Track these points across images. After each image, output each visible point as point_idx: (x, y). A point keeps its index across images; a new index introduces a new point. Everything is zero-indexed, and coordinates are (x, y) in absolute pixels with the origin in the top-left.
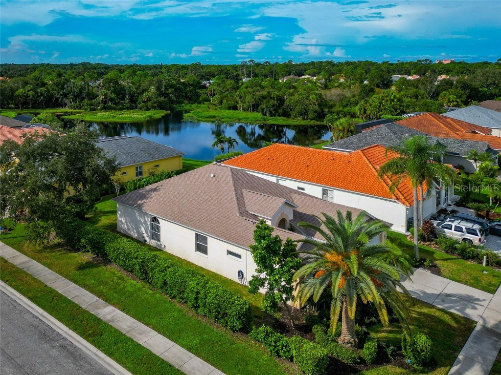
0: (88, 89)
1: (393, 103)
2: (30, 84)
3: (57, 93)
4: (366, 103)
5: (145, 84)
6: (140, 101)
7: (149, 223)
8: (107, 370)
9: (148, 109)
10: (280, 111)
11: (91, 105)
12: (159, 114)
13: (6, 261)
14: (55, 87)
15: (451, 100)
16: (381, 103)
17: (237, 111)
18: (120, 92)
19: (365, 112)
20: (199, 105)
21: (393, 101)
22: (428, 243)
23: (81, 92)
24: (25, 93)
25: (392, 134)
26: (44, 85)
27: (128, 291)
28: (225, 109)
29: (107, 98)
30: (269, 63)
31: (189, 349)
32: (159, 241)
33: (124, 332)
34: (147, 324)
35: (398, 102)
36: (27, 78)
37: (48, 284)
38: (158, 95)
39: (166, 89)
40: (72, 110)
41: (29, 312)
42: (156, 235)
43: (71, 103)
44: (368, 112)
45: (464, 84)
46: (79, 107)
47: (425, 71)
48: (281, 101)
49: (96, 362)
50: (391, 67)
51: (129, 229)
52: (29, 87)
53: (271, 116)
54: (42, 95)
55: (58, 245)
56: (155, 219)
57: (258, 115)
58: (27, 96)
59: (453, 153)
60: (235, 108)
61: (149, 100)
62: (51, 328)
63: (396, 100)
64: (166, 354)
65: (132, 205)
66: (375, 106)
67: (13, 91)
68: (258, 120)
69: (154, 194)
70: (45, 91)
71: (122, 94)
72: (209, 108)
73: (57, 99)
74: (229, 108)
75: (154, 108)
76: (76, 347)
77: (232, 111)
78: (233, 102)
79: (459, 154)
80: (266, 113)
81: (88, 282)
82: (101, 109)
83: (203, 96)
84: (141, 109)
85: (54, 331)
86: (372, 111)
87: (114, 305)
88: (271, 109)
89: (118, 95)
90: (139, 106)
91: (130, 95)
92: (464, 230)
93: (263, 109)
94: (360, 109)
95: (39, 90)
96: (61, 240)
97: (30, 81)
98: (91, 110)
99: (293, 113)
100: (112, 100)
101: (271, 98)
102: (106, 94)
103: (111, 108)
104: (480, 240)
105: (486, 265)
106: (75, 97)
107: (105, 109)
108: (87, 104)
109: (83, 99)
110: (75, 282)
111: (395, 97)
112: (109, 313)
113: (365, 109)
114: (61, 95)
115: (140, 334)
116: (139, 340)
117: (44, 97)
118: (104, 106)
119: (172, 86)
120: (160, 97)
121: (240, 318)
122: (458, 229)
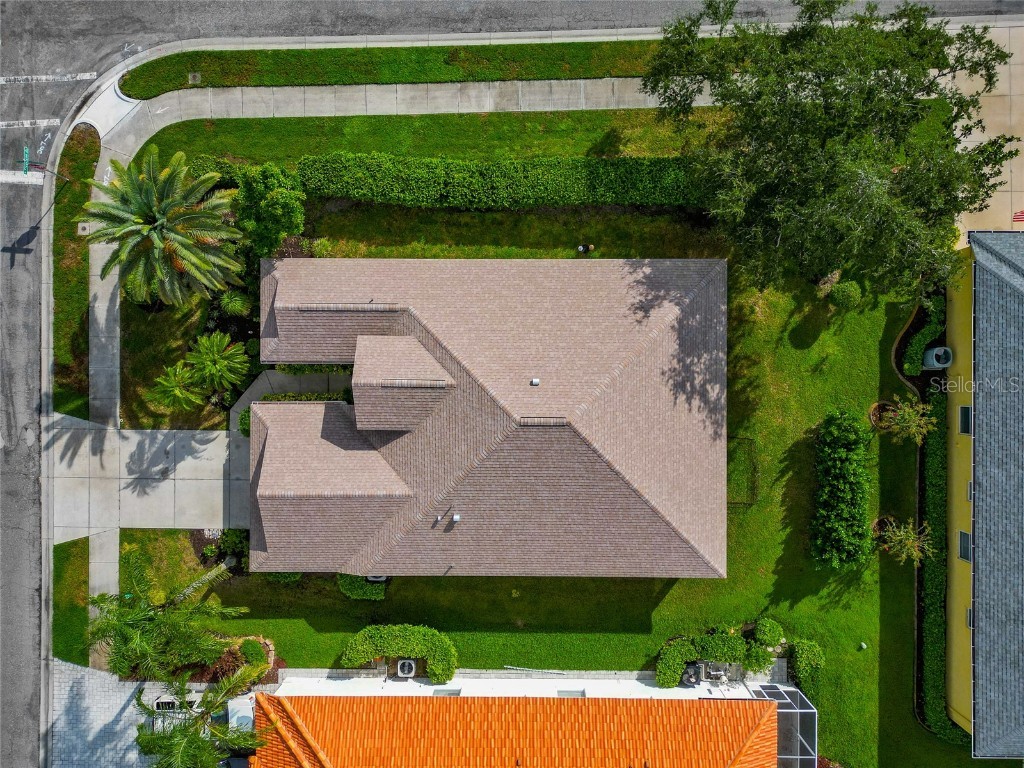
8: (393, 33)
49: (413, 32)
62: (509, 30)
64: (362, 94)
76: (454, 31)
85: (503, 30)
112: (481, 99)
115: (413, 98)
116: (406, 89)
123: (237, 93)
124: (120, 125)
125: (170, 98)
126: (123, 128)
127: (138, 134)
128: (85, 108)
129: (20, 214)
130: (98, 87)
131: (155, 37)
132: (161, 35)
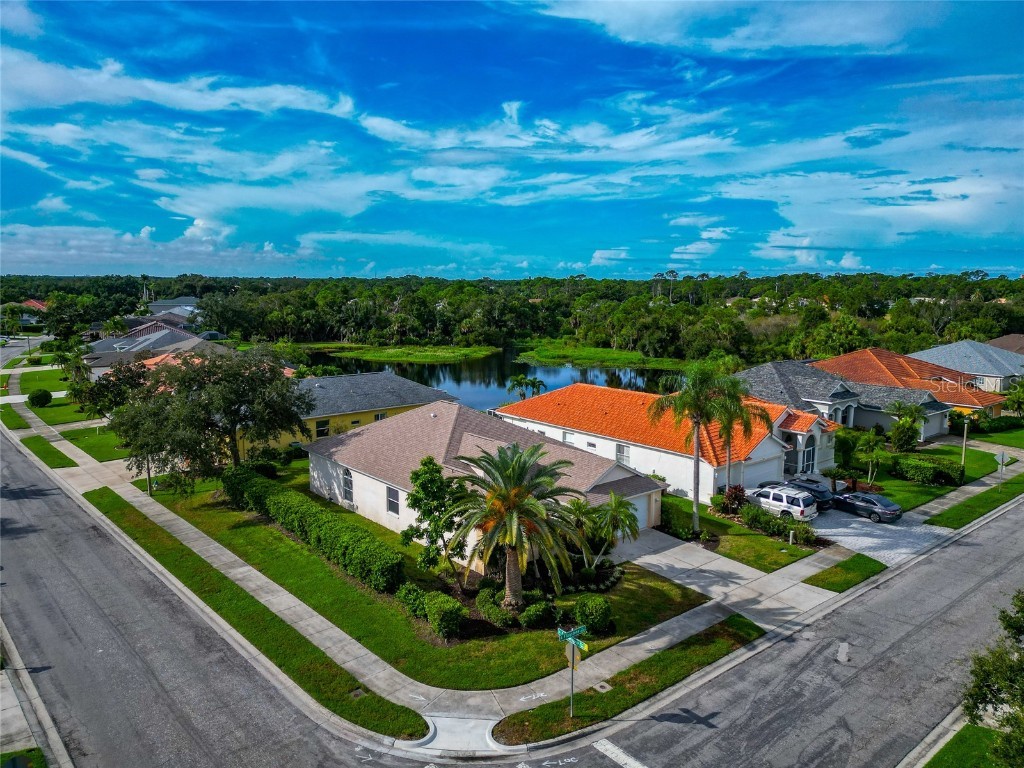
0: (380, 313)
1: (850, 337)
2: (292, 304)
3: (332, 320)
4: (807, 337)
5: (466, 307)
6: (457, 331)
7: (341, 476)
9: (468, 345)
10: (671, 349)
11: (381, 337)
12: (481, 352)
13: (146, 518)
14: (327, 309)
15: (963, 335)
16: (829, 337)
17: (609, 349)
18: (428, 318)
19: (803, 352)
20: (553, 340)
21: (851, 333)
22: (732, 515)
23: (367, 316)
24: (282, 318)
25: (776, 375)
26: (314, 305)
27: (280, 552)
28: (591, 345)
29: (404, 326)
30: (707, 276)
31: (315, 609)
32: (351, 500)
33: (247, 590)
34: (281, 585)
35: (858, 335)
36: (287, 295)
37: (184, 543)
38: (484, 322)
39: (502, 314)
40: (353, 345)
41: (146, 568)
42: (348, 495)
43: (351, 333)
44: (808, 351)
45: (999, 310)
46: (363, 341)
47: (972, 291)
48: (674, 333)
50: (915, 285)
51: (321, 487)
52: (288, 309)
53: (656, 356)
54: (308, 321)
55: (224, 503)
56: (347, 472)
57: (637, 355)
58: (285, 323)
59: (871, 407)
60: (606, 344)
61: (470, 330)
63: (855, 332)
65: (322, 454)
66: (819, 343)
67: (263, 314)
68: (632, 363)
69: (354, 439)
70: (313, 316)
71: (431, 321)
72: (566, 343)
73: (332, 328)
74: (597, 345)
75: (478, 343)
76: (182, 603)
77: (600, 350)
78: (604, 335)
79: (880, 408)
80: (648, 352)
81: (235, 542)
82: (396, 344)
83: (565, 326)
84: (458, 344)
85: (166, 587)
86: (814, 349)
87: (252, 565)
88: (657, 346)
89: (424, 323)
90: (455, 340)
91: (443, 322)
92: (785, 499)
93: (644, 347)
94: (795, 347)
95: (304, 314)
96: (227, 498)
97: (292, 300)
98: (381, 344)
99: (689, 353)
100: (413, 329)
101: (658, 328)
102: (403, 321)
103: (411, 343)
104: (802, 512)
105: (793, 544)
106: (357, 324)
107: (401, 343)
108: (375, 336)
109: (370, 327)
110: (220, 541)
111: (855, 327)
113: (803, 346)
114: (337, 322)
117: (312, 325)
118: (401, 340)
119: (512, 310)
120: (489, 325)
121: (383, 574)
122: (778, 498)
123: (350, 665)
124: (466, 716)
125: (398, 699)
126: (468, 713)
127: (463, 699)
128: (478, 754)
129: (657, 737)
130: (441, 757)
131: (333, 746)
132: (325, 742)
